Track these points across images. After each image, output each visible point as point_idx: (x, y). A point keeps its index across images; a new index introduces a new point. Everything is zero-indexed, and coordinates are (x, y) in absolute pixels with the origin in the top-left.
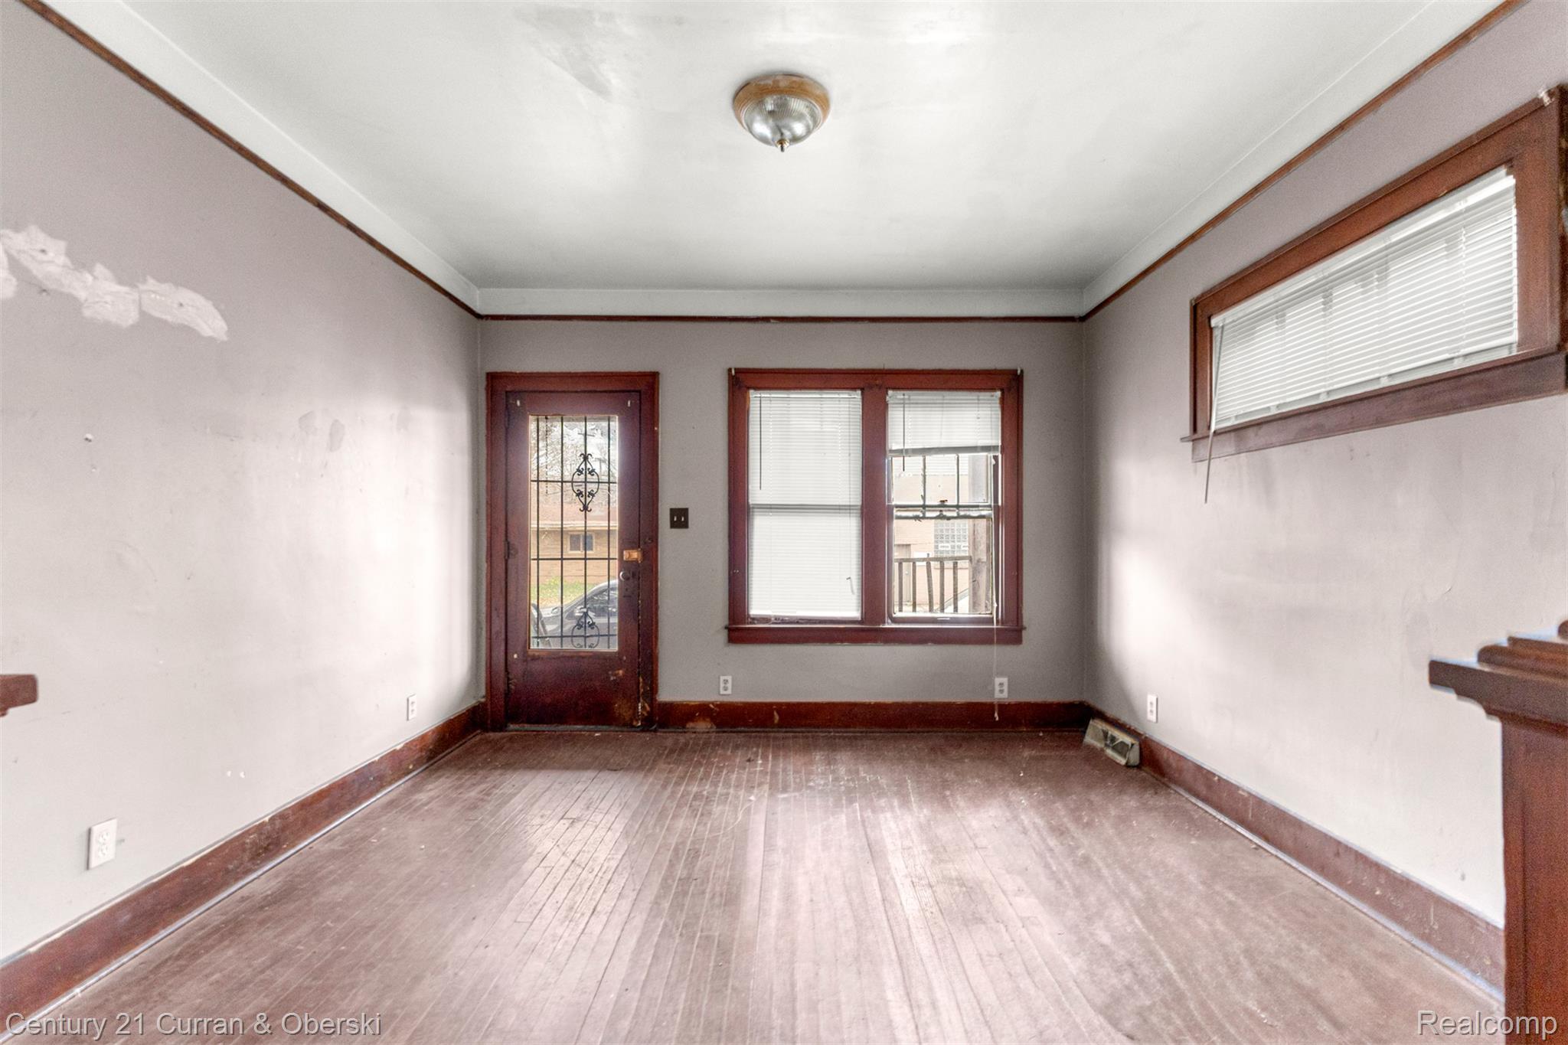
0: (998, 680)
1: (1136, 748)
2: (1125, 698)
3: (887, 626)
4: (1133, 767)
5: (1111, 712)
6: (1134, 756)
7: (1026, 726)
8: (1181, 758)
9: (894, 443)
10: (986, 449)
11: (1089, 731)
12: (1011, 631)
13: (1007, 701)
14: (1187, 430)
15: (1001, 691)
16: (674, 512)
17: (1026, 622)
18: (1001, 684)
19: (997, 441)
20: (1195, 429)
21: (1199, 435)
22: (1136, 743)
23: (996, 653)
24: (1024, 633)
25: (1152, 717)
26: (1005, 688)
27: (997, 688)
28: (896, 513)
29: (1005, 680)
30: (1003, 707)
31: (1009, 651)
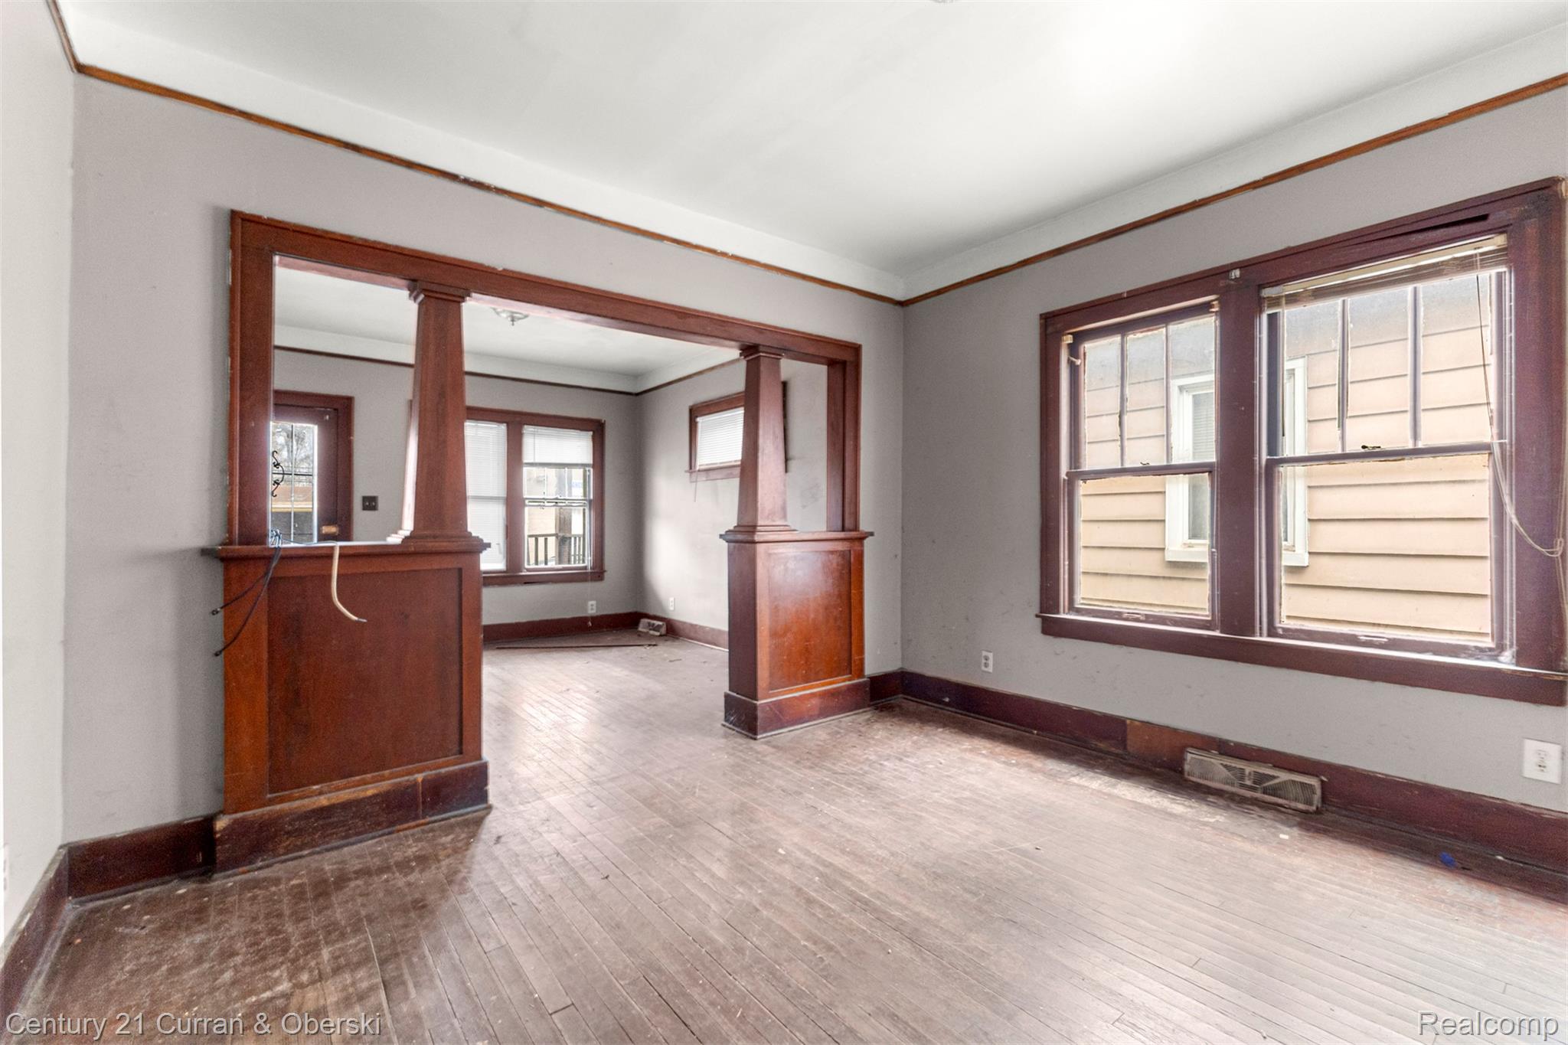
0: (590, 603)
1: (665, 626)
2: (659, 604)
3: (523, 574)
4: (664, 635)
5: (652, 612)
6: (663, 630)
7: (607, 628)
8: (685, 623)
9: (527, 457)
10: (584, 466)
11: (641, 625)
12: (597, 573)
13: (595, 615)
14: (687, 468)
15: (592, 609)
16: (365, 499)
17: (606, 568)
18: (592, 605)
19: (590, 461)
20: (691, 468)
21: (693, 470)
22: (665, 623)
23: (589, 587)
24: (606, 574)
25: (672, 608)
26: (594, 607)
27: (590, 607)
28: (527, 502)
29: (594, 602)
30: (594, 619)
31: (597, 585)
